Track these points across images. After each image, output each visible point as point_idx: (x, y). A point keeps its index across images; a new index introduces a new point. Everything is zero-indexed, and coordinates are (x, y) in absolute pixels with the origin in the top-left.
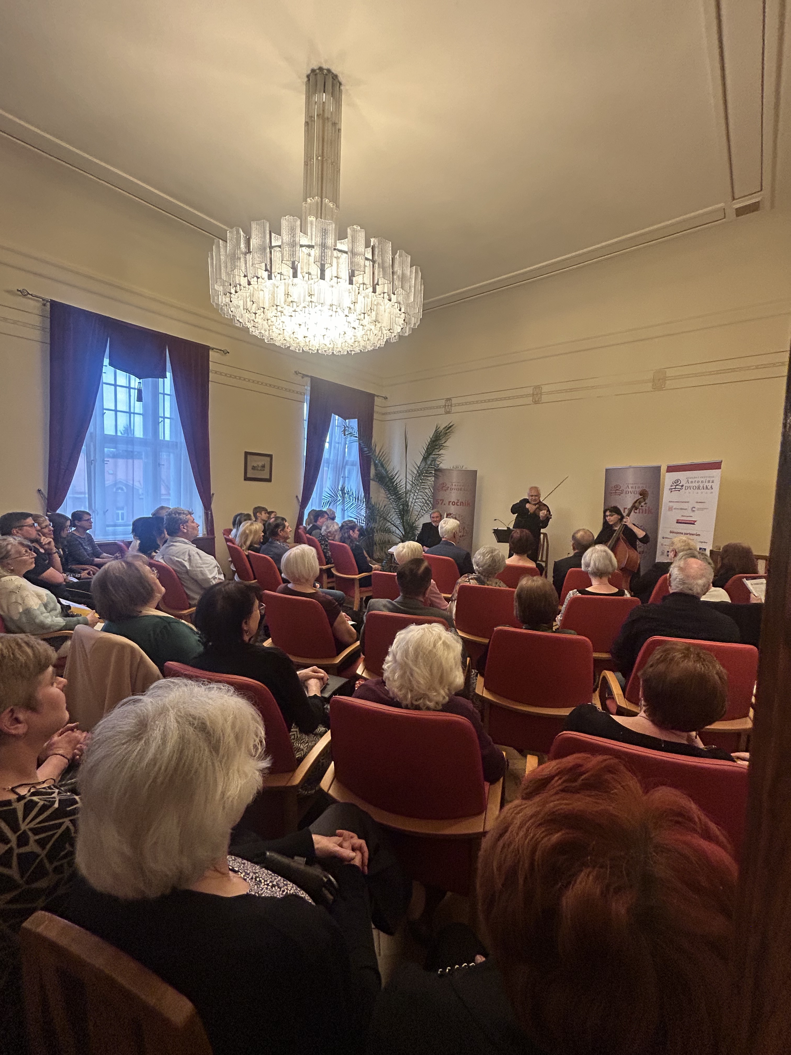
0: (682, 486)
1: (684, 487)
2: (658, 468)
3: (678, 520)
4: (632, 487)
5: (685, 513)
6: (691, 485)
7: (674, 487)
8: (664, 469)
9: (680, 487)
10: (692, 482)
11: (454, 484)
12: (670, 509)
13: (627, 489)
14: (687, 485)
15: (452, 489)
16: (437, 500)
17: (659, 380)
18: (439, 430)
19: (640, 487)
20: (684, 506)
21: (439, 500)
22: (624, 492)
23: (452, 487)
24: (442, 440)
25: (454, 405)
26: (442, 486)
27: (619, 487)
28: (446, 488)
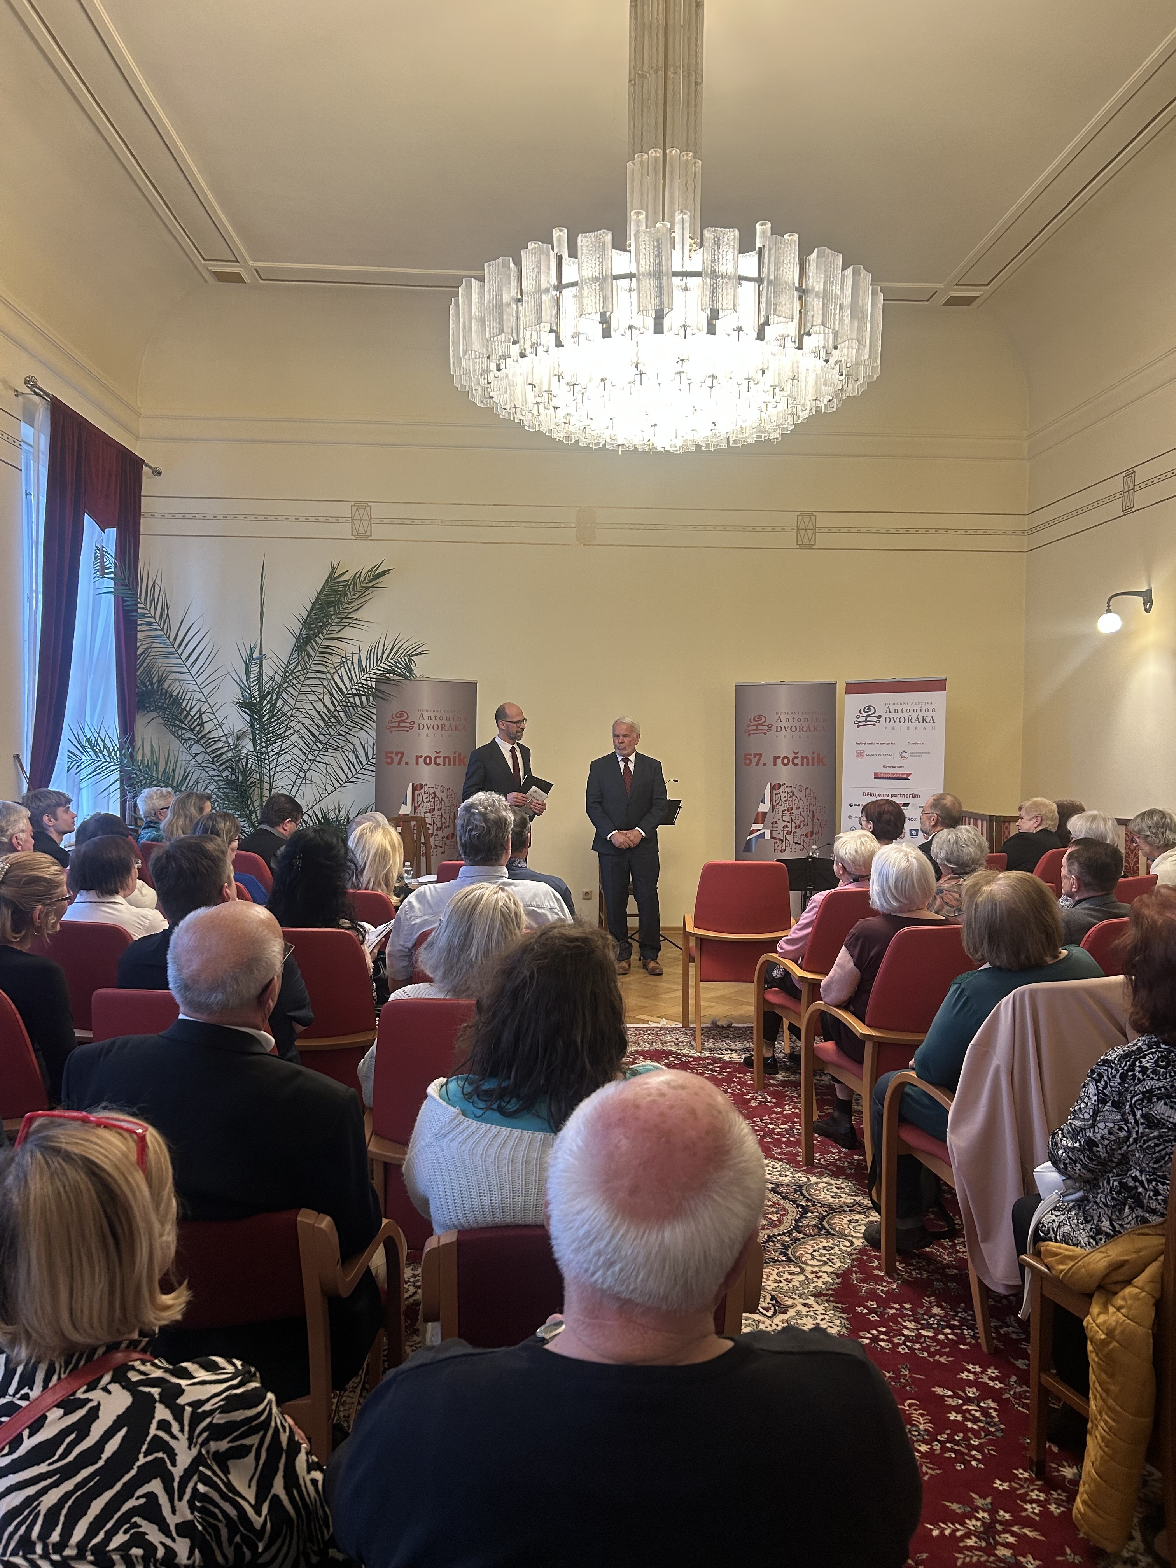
0: (880, 717)
1: (882, 720)
2: (832, 686)
3: (876, 774)
4: (787, 720)
5: (887, 761)
6: (895, 715)
7: (864, 719)
9: (876, 719)
10: (896, 711)
11: (426, 715)
13: (779, 724)
15: (421, 727)
16: (387, 753)
17: (806, 529)
18: (342, 579)
19: (803, 720)
20: (885, 750)
21: (392, 753)
22: (773, 728)
23: (422, 721)
24: (351, 603)
25: (378, 521)
26: (398, 720)
27: (763, 719)
28: (409, 725)
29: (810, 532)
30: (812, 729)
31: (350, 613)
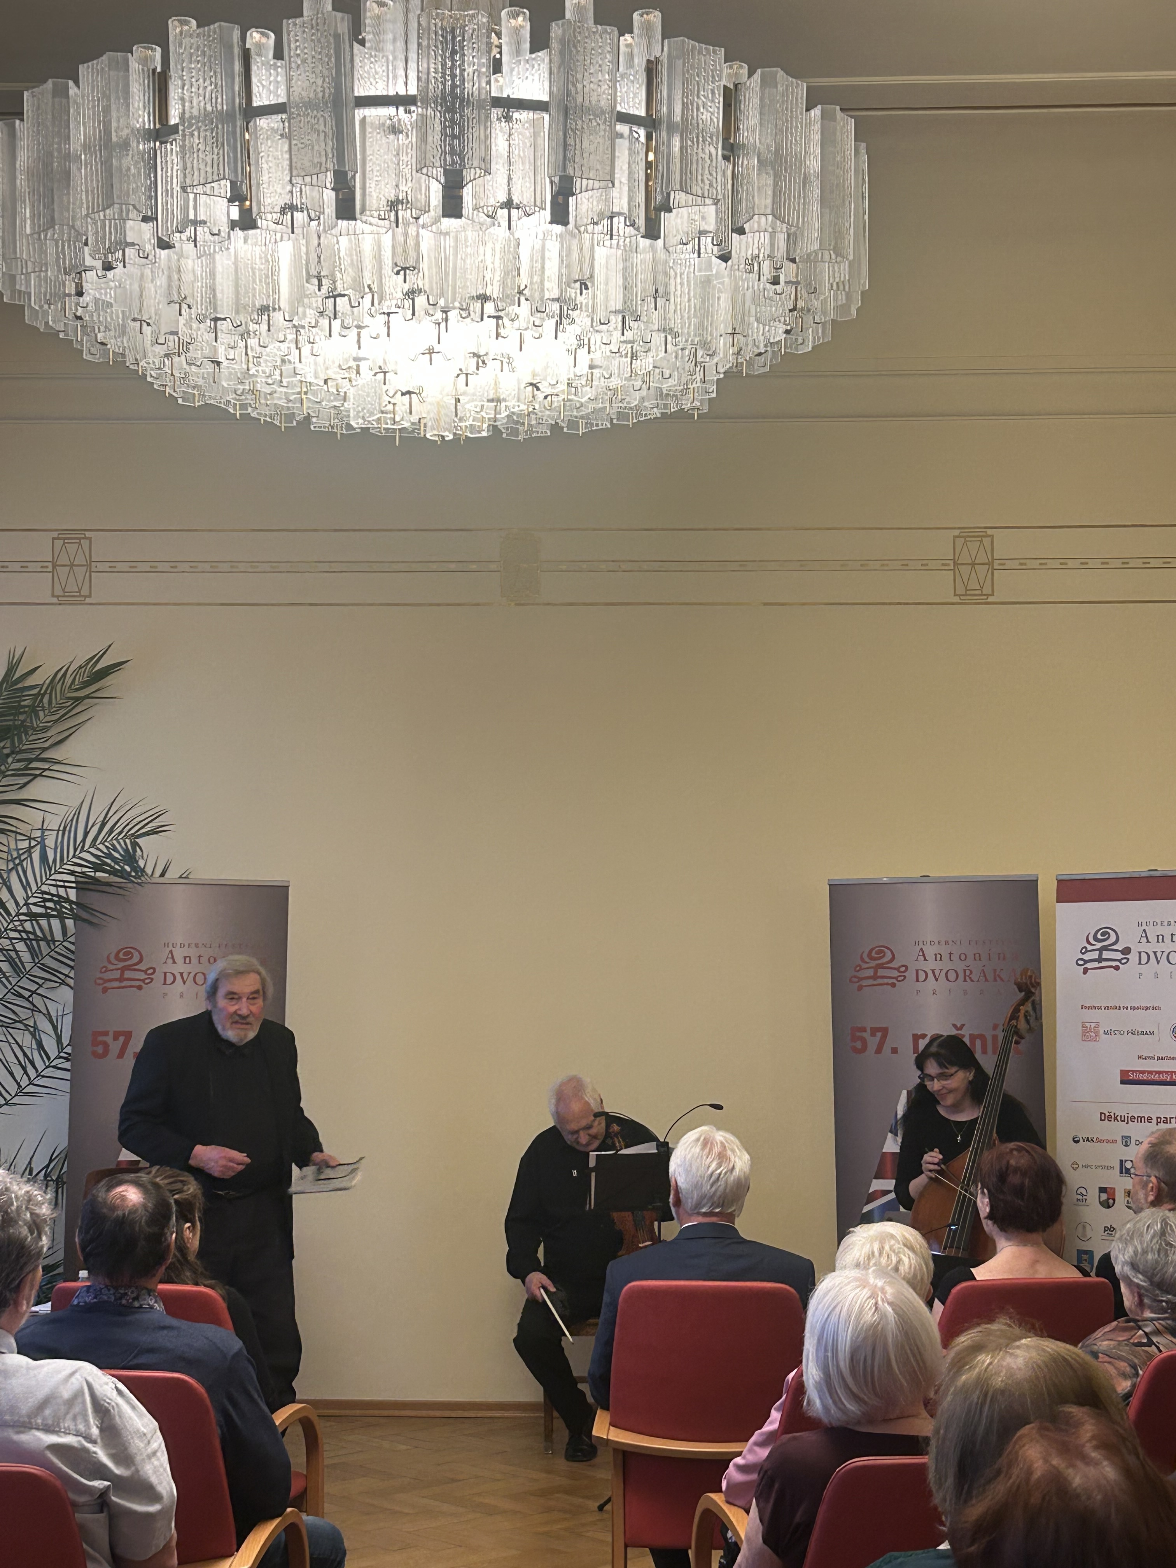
0: (1127, 951)
1: (1133, 957)
2: (1030, 886)
3: (1124, 1073)
4: (938, 957)
5: (1146, 1046)
6: (1159, 947)
7: (1095, 955)
8: (1047, 891)
9: (1119, 956)
10: (1160, 938)
11: (179, 954)
12: (1089, 1033)
13: (922, 965)
14: (1145, 947)
15: (170, 979)
16: (96, 1034)
17: (973, 564)
18: (29, 682)
19: (970, 957)
20: (1141, 1022)
21: (106, 1034)
22: (911, 975)
23: (170, 968)
24: (46, 729)
25: (105, 567)
26: (121, 965)
27: (889, 956)
28: (143, 976)
29: (982, 570)
30: (990, 977)
31: (44, 749)
